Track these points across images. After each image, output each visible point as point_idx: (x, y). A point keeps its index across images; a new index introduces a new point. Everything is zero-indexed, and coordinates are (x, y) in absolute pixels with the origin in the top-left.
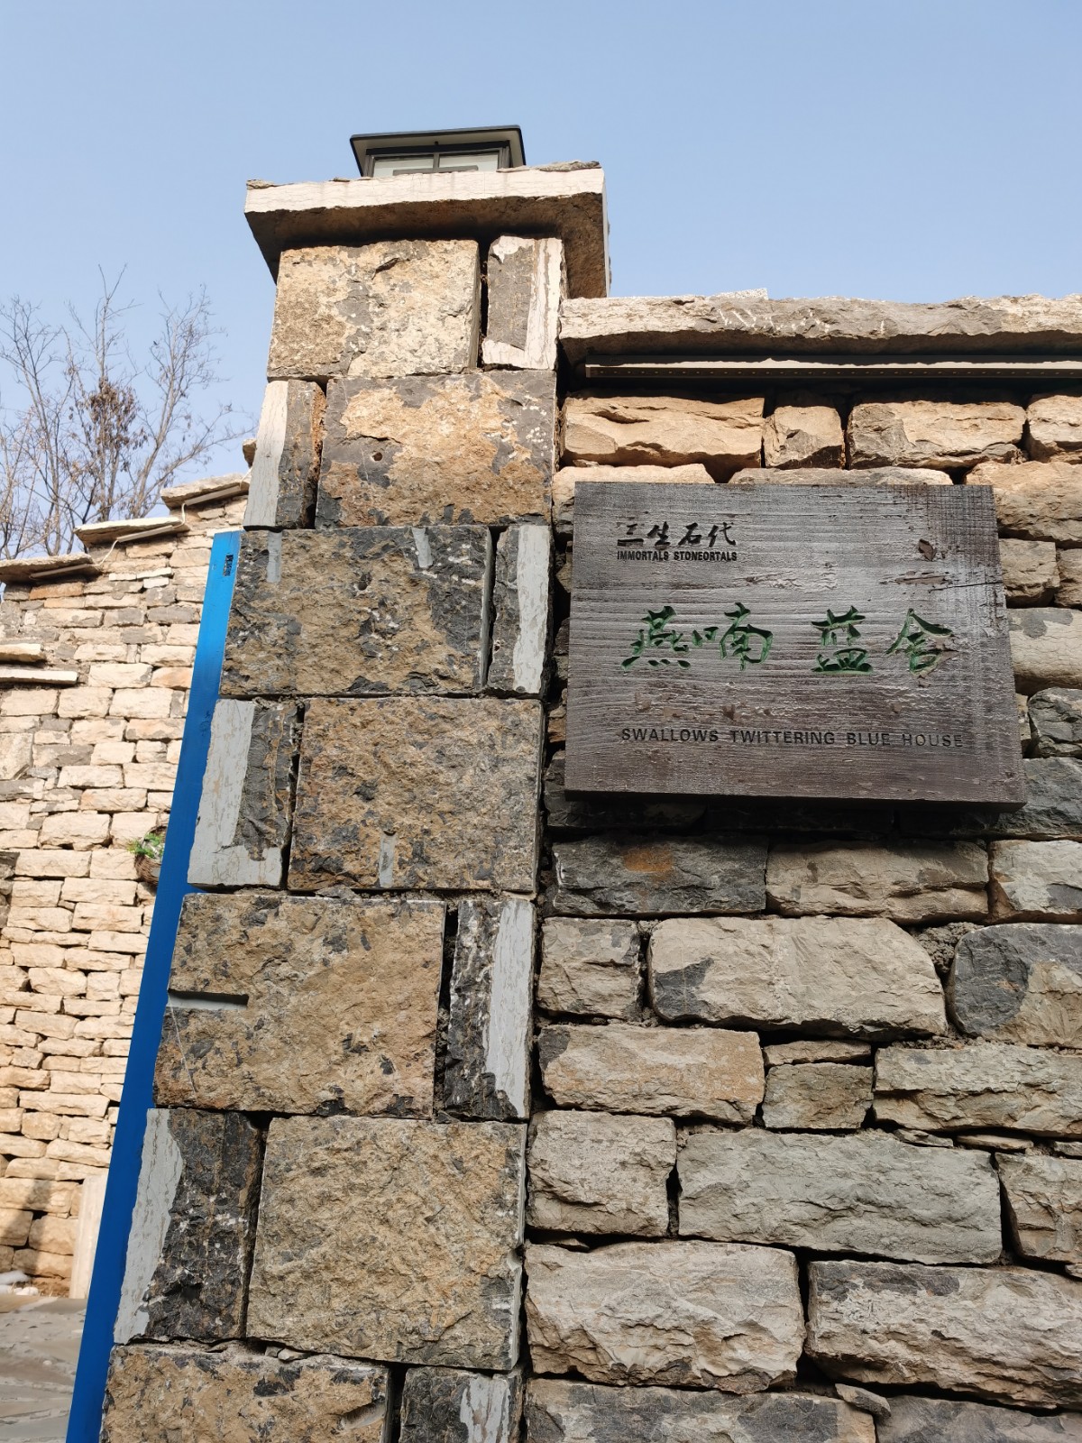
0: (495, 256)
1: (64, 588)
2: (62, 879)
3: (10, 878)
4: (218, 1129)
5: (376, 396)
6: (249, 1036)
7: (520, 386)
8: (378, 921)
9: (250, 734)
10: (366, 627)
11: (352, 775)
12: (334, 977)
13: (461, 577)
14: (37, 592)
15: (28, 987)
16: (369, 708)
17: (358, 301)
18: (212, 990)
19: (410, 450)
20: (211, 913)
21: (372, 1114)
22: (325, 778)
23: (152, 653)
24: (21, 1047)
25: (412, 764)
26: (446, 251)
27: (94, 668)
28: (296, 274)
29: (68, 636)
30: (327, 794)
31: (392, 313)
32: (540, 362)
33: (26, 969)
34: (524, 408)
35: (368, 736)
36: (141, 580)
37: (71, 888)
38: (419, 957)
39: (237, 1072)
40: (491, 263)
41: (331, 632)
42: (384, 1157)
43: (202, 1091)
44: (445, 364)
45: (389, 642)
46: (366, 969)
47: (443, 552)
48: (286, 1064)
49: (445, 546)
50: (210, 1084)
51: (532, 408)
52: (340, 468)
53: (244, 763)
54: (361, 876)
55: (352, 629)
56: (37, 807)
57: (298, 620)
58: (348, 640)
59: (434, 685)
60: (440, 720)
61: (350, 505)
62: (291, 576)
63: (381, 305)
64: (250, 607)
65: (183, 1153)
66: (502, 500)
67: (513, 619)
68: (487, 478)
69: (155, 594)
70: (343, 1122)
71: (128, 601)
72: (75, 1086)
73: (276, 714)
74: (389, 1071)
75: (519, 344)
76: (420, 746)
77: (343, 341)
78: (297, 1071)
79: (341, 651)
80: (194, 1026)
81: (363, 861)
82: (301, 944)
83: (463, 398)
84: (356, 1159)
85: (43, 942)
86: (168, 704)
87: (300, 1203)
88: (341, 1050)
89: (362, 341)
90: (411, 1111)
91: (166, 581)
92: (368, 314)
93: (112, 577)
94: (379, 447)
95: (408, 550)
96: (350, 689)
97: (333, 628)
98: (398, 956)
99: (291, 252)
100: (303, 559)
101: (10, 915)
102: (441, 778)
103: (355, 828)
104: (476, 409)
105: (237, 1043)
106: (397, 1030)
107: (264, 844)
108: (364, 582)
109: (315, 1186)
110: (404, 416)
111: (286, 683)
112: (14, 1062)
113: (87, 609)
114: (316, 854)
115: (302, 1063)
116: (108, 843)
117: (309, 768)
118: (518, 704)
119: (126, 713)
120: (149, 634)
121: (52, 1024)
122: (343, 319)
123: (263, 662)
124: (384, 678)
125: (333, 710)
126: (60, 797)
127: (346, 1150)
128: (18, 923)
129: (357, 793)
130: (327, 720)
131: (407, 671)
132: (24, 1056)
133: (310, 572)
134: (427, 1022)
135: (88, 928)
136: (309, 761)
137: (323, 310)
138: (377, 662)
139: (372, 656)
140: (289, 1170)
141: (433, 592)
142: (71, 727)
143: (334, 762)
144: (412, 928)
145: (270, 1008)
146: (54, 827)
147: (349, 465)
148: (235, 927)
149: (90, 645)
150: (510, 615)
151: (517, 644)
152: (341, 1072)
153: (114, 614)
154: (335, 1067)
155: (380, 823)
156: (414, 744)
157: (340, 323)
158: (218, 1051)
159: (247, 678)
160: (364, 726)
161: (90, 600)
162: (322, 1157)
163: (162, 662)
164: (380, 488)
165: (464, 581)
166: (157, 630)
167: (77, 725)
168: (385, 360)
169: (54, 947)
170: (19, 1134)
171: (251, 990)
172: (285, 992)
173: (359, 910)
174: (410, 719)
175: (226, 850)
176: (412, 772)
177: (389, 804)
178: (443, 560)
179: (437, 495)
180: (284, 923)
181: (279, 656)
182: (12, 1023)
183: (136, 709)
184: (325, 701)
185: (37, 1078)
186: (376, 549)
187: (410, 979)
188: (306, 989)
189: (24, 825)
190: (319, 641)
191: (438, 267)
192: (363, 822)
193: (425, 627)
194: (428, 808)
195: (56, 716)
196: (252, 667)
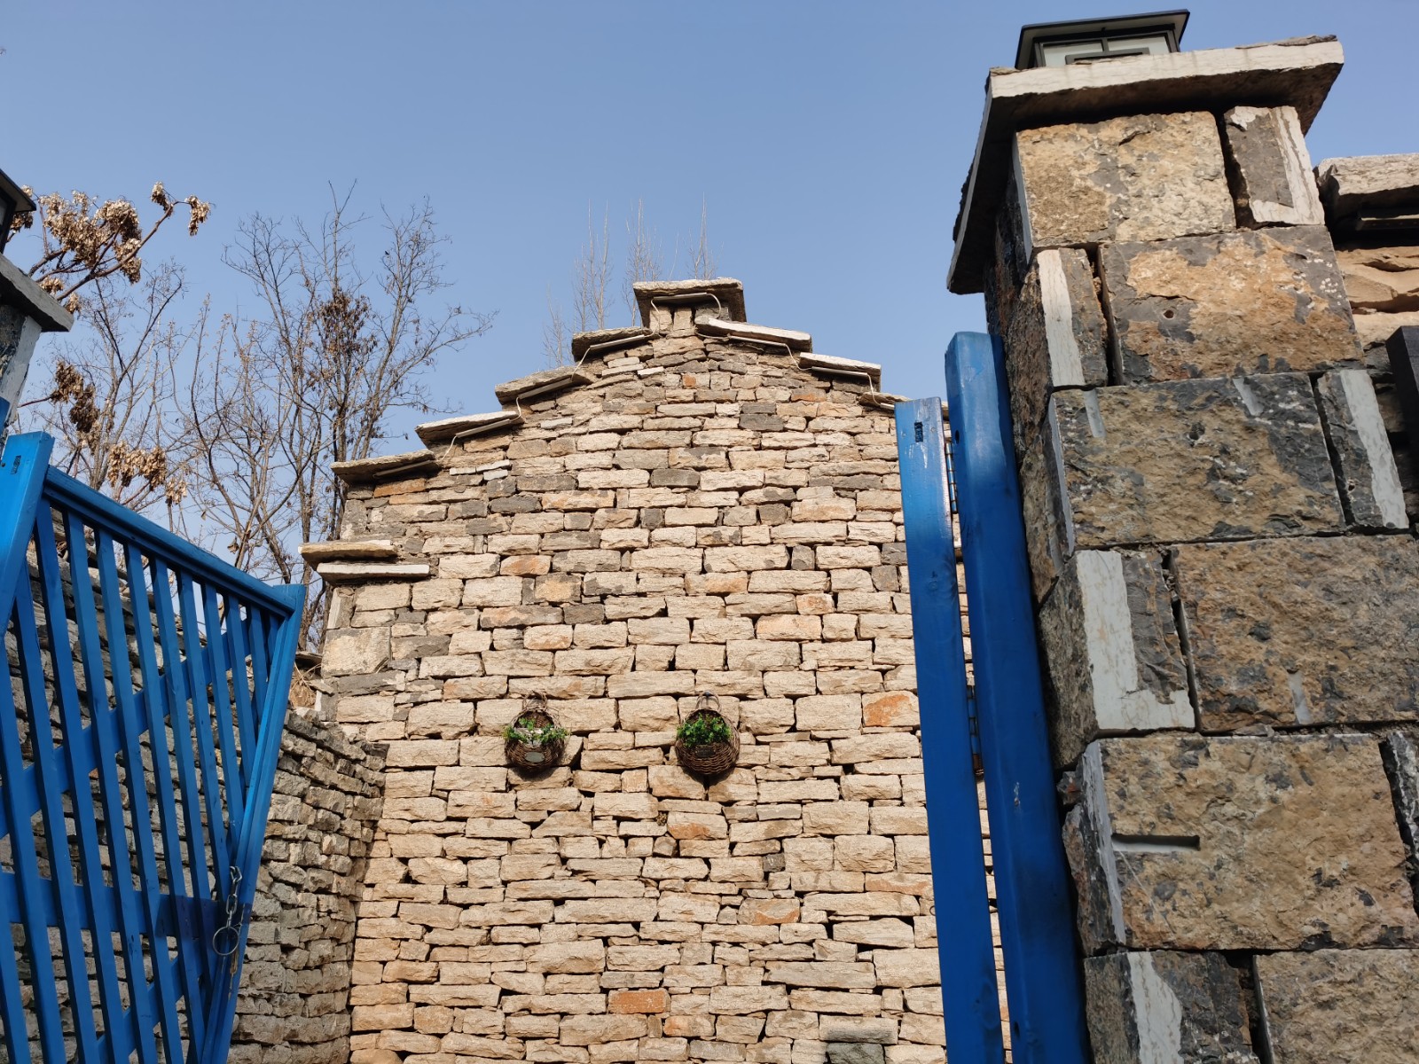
0: (1233, 124)
1: (406, 485)
2: (433, 768)
3: (383, 771)
4: (1203, 969)
5: (1156, 257)
6: (1212, 877)
7: (1297, 241)
8: (1315, 756)
9: (1123, 583)
10: (1214, 474)
11: (1243, 616)
12: (1287, 814)
13: (1296, 422)
14: (380, 490)
15: (407, 879)
16: (1242, 551)
17: (1108, 172)
18: (1160, 832)
19: (1205, 305)
20: (1135, 757)
21: (1360, 947)
22: (1215, 621)
23: (499, 543)
24: (407, 940)
25: (1303, 603)
26: (1184, 123)
27: (443, 560)
28: (1038, 152)
29: (415, 530)
30: (1221, 636)
31: (1145, 181)
32: (1311, 217)
33: (404, 861)
34: (1309, 261)
35: (1249, 579)
36: (481, 473)
37: (443, 776)
38: (1368, 789)
39: (1208, 912)
40: (1230, 131)
41: (1177, 481)
42: (1391, 987)
43: (1180, 932)
44: (1215, 224)
45: (1240, 488)
46: (1316, 805)
47: (1272, 399)
48: (1257, 901)
49: (1273, 393)
50: (1186, 925)
51: (1316, 261)
52: (1139, 325)
53: (1127, 610)
54: (1280, 714)
55: (1200, 477)
56: (402, 698)
57: (1138, 472)
58: (1199, 488)
59: (1298, 526)
60: (1318, 559)
61: (1157, 360)
62: (1118, 430)
63: (1133, 174)
64: (1086, 462)
65: (1177, 994)
66: (1314, 348)
67: (1361, 458)
68: (1293, 329)
69: (497, 486)
70: (1335, 956)
71: (470, 493)
72: (466, 976)
73: (1143, 562)
74: (1369, 903)
75: (1287, 203)
76: (1305, 585)
77: (1105, 208)
78: (1272, 908)
79: (1193, 498)
80: (1149, 869)
81: (1278, 699)
82: (1242, 783)
83: (1247, 255)
84: (1362, 990)
85: (421, 832)
86: (519, 591)
87: (1317, 1037)
88: (1312, 884)
89: (1124, 209)
90: (1402, 940)
91: (505, 473)
92: (1121, 183)
93: (453, 471)
94: (1169, 305)
95: (1236, 400)
96: (1212, 534)
97: (1178, 477)
98: (1346, 790)
99: (1027, 132)
100: (1124, 414)
101: (385, 807)
102: (1336, 615)
103: (1261, 667)
104: (1264, 264)
105: (1201, 884)
106: (1366, 861)
107: (1168, 688)
108: (1196, 431)
109: (1330, 1019)
110: (1192, 275)
111: (1144, 532)
112: (402, 956)
113: (430, 503)
114: (1230, 695)
115: (1274, 900)
116: (473, 731)
117: (1195, 612)
118: (1392, 540)
119: (479, 602)
120: (494, 524)
121: (435, 914)
122: (1101, 189)
123: (1114, 513)
124: (1247, 523)
125: (1202, 555)
126: (423, 688)
127: (1349, 982)
128: (394, 815)
129: (1251, 634)
130: (1201, 566)
131: (1266, 514)
132: (411, 949)
133: (1134, 426)
134: (1394, 853)
135: (463, 815)
136: (1195, 605)
137: (1078, 182)
138: (1233, 507)
139: (1228, 502)
140: (1295, 1005)
141: (1274, 439)
142: (426, 619)
143: (1221, 604)
144: (1352, 761)
145: (1226, 848)
146: (420, 717)
147: (1147, 324)
148: (1168, 770)
149: (437, 539)
150: (1358, 455)
151: (1373, 482)
152: (1317, 906)
153: (458, 507)
154: (1310, 902)
155: (1281, 661)
156: (1298, 583)
157: (1099, 194)
158: (1184, 893)
159: (1103, 529)
160: (1240, 569)
161: (434, 495)
162: (1328, 992)
163: (510, 550)
164: (1185, 343)
165: (1301, 425)
166: (502, 520)
167: (432, 617)
168: (1151, 224)
169: (431, 837)
170: (411, 1029)
171: (1201, 832)
172: (1237, 831)
173: (1292, 747)
174: (1286, 559)
175: (1132, 696)
176: (1305, 611)
177: (1286, 643)
178: (1274, 407)
179: (1247, 346)
180: (1219, 764)
181: (1131, 506)
182: (395, 916)
183: (489, 598)
184: (1192, 547)
185: (426, 970)
186: (1200, 400)
187: (1364, 812)
188: (1259, 827)
189: (390, 717)
190: (1167, 490)
191: (1180, 138)
192: (1267, 661)
193: (1272, 470)
194: (1328, 644)
195: (410, 608)
196: (1105, 519)
